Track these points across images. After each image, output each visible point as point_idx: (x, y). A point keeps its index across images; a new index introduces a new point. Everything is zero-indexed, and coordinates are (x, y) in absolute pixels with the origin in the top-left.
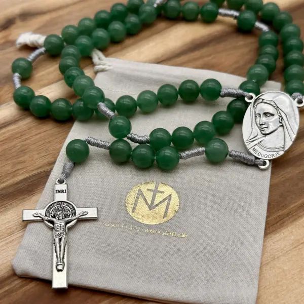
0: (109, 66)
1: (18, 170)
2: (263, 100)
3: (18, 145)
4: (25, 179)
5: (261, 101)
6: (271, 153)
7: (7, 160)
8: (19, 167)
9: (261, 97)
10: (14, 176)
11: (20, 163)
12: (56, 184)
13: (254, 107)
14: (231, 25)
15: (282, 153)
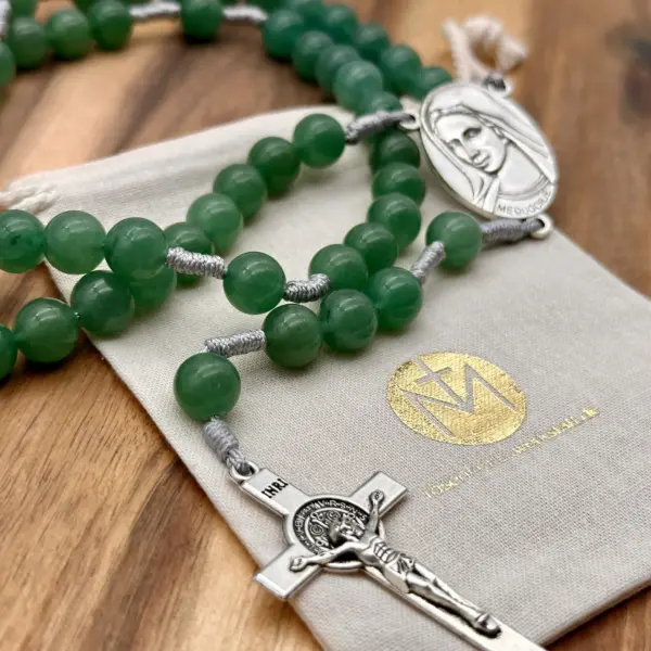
0: (48, 190)
1: (92, 523)
2: (439, 110)
3: (15, 471)
4: (137, 531)
5: (435, 115)
6: (535, 199)
7: (32, 519)
8: (85, 515)
9: (431, 109)
10: (100, 542)
11: (73, 506)
12: (241, 482)
13: (432, 131)
14: (168, 39)
15: (551, 189)
